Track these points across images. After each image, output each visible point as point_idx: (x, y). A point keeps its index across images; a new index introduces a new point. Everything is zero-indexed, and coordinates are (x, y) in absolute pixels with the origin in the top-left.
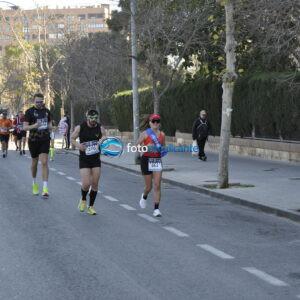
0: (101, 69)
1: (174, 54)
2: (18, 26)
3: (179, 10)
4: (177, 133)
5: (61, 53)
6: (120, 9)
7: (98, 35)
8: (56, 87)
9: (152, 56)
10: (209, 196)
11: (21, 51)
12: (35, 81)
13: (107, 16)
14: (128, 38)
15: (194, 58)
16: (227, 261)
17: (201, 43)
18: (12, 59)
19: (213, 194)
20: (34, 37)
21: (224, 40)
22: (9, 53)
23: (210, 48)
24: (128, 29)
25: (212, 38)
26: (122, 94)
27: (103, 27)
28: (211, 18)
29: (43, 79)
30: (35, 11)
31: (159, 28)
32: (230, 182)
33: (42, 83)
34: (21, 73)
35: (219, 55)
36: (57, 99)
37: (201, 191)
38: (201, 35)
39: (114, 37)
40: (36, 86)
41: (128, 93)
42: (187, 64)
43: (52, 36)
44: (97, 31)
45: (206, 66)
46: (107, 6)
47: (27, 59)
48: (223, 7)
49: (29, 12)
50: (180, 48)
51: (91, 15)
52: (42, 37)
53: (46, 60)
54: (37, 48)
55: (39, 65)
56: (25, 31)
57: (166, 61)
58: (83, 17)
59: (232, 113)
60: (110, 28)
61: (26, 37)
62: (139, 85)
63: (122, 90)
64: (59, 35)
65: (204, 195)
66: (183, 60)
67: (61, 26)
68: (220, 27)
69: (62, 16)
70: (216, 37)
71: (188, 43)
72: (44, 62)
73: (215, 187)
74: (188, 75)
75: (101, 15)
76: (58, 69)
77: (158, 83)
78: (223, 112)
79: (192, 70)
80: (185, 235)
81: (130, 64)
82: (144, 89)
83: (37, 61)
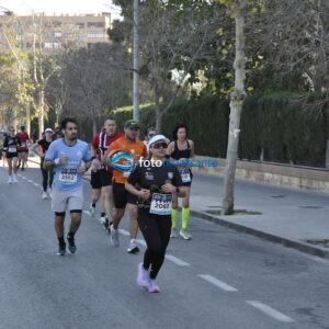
0: (99, 82)
1: (179, 69)
5: (57, 63)
6: (122, 19)
7: (98, 45)
8: (50, 100)
9: (155, 70)
10: (212, 223)
11: (13, 60)
12: (28, 93)
13: (107, 26)
14: (130, 50)
15: (200, 74)
16: (230, 293)
17: (208, 58)
18: (4, 68)
19: (217, 221)
20: (29, 45)
21: (234, 56)
23: (218, 64)
24: (130, 40)
25: (221, 53)
26: (121, 110)
27: (103, 37)
28: (220, 31)
29: (37, 91)
30: (30, 17)
31: (164, 40)
32: (235, 208)
33: (36, 96)
34: (13, 84)
35: (227, 71)
36: (51, 113)
37: (204, 217)
38: (209, 49)
40: (29, 98)
41: (128, 109)
42: (192, 80)
43: (48, 45)
44: (96, 41)
45: (213, 83)
46: (109, 14)
47: (20, 69)
48: (233, 20)
49: (23, 18)
50: (185, 63)
51: (90, 24)
52: (37, 45)
53: (41, 71)
54: (31, 58)
55: (32, 77)
56: (19, 38)
57: (170, 76)
58: (82, 25)
59: (240, 134)
60: (111, 38)
61: (20, 45)
62: (141, 101)
63: (121, 106)
64: (56, 44)
65: (207, 222)
66: (189, 76)
67: (58, 35)
68: (230, 41)
69: (59, 24)
70: (225, 52)
71: (195, 57)
72: (38, 72)
73: (219, 213)
74: (194, 92)
75: (101, 24)
76: (53, 81)
77: (161, 100)
78: (230, 133)
79: (198, 86)
80: (185, 264)
81: (132, 77)
82: (146, 105)
83: (31, 71)
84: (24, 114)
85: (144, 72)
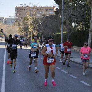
0: (52, 26)
1: (74, 22)
2: (28, 12)
3: (77, 9)
4: (74, 46)
6: (58, 8)
8: (38, 30)
9: (68, 23)
11: (28, 19)
12: (32, 28)
13: (54, 10)
14: (60, 17)
15: (80, 24)
16: (88, 86)
17: (83, 19)
18: (25, 21)
20: (32, 15)
21: (90, 19)
22: (25, 20)
23: (86, 21)
24: (61, 14)
25: (86, 18)
27: (53, 13)
28: (86, 12)
29: (35, 28)
30: (33, 7)
31: (70, 14)
33: (34, 29)
34: (28, 26)
35: (88, 23)
36: (38, 34)
38: (83, 17)
39: (56, 16)
40: (32, 30)
41: (60, 33)
42: (78, 26)
43: (38, 15)
44: (51, 14)
45: (84, 26)
46: (55, 7)
47: (30, 22)
48: (90, 9)
49: (31, 7)
50: (76, 21)
51: (49, 10)
52: (35, 15)
54: (33, 19)
55: (33, 24)
56: (30, 13)
58: (47, 10)
59: (91, 41)
60: (55, 13)
61: (30, 15)
62: (63, 31)
63: (58, 33)
64: (40, 15)
66: (77, 24)
67: (41, 12)
68: (89, 15)
69: (41, 9)
70: (88, 18)
71: (79, 19)
72: (35, 23)
74: (78, 29)
75: (53, 10)
76: (39, 25)
77: (69, 31)
78: (89, 41)
80: (75, 77)
81: (61, 24)
82: (65, 32)
83: (33, 22)
84: (31, 34)
85: (64, 23)
